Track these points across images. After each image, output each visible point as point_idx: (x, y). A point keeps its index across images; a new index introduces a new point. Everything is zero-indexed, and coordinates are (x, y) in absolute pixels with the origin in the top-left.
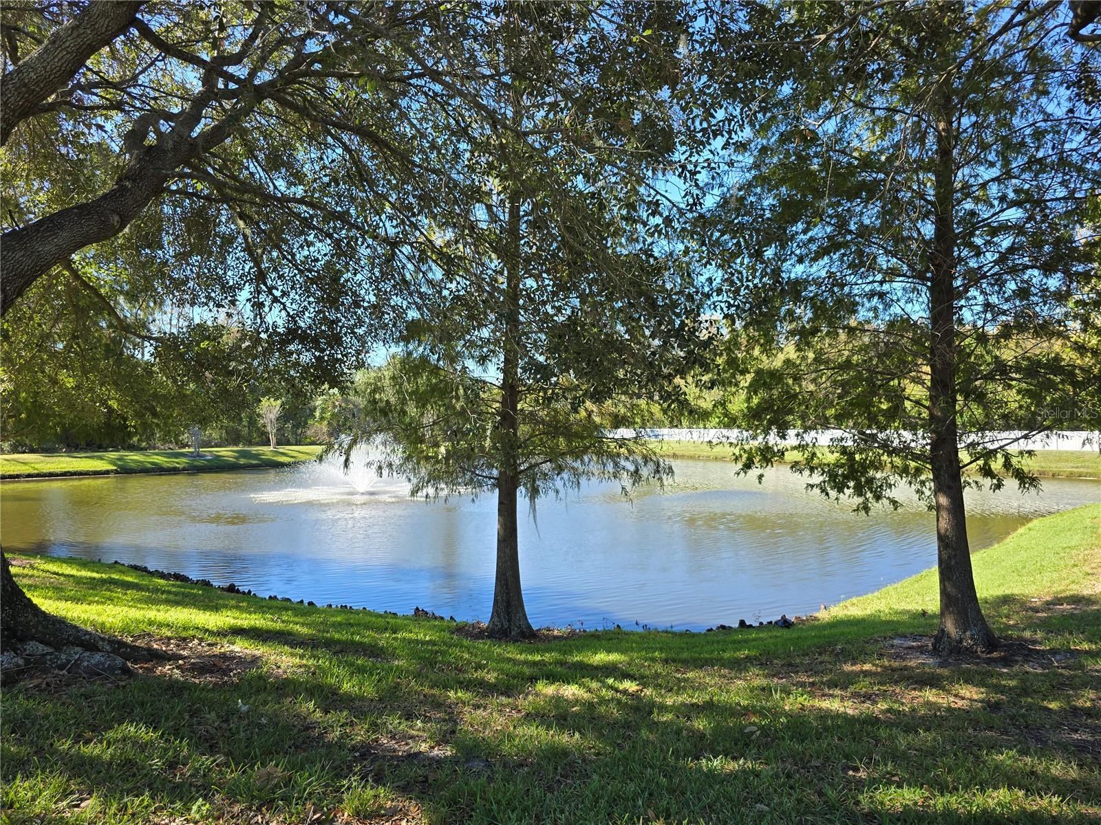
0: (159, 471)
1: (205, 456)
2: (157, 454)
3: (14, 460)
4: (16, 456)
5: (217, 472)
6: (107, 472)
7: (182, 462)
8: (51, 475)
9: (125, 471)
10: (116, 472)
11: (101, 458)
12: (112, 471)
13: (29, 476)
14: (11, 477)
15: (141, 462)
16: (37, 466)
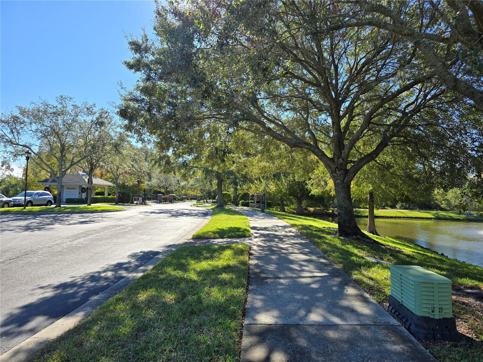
0: (452, 219)
1: (473, 215)
2: (452, 213)
3: (400, 212)
4: (401, 210)
5: (478, 222)
6: (431, 219)
7: (462, 216)
8: (411, 218)
9: (438, 218)
10: (434, 219)
11: (429, 213)
12: (433, 218)
13: (404, 217)
14: (398, 217)
15: (445, 216)
16: (407, 214)
